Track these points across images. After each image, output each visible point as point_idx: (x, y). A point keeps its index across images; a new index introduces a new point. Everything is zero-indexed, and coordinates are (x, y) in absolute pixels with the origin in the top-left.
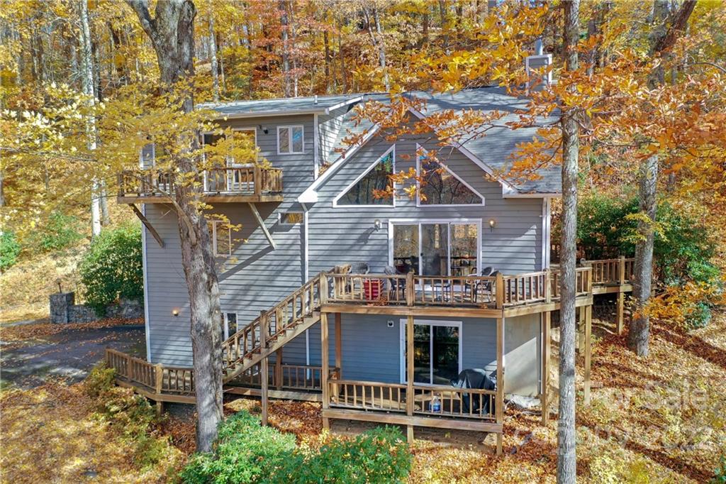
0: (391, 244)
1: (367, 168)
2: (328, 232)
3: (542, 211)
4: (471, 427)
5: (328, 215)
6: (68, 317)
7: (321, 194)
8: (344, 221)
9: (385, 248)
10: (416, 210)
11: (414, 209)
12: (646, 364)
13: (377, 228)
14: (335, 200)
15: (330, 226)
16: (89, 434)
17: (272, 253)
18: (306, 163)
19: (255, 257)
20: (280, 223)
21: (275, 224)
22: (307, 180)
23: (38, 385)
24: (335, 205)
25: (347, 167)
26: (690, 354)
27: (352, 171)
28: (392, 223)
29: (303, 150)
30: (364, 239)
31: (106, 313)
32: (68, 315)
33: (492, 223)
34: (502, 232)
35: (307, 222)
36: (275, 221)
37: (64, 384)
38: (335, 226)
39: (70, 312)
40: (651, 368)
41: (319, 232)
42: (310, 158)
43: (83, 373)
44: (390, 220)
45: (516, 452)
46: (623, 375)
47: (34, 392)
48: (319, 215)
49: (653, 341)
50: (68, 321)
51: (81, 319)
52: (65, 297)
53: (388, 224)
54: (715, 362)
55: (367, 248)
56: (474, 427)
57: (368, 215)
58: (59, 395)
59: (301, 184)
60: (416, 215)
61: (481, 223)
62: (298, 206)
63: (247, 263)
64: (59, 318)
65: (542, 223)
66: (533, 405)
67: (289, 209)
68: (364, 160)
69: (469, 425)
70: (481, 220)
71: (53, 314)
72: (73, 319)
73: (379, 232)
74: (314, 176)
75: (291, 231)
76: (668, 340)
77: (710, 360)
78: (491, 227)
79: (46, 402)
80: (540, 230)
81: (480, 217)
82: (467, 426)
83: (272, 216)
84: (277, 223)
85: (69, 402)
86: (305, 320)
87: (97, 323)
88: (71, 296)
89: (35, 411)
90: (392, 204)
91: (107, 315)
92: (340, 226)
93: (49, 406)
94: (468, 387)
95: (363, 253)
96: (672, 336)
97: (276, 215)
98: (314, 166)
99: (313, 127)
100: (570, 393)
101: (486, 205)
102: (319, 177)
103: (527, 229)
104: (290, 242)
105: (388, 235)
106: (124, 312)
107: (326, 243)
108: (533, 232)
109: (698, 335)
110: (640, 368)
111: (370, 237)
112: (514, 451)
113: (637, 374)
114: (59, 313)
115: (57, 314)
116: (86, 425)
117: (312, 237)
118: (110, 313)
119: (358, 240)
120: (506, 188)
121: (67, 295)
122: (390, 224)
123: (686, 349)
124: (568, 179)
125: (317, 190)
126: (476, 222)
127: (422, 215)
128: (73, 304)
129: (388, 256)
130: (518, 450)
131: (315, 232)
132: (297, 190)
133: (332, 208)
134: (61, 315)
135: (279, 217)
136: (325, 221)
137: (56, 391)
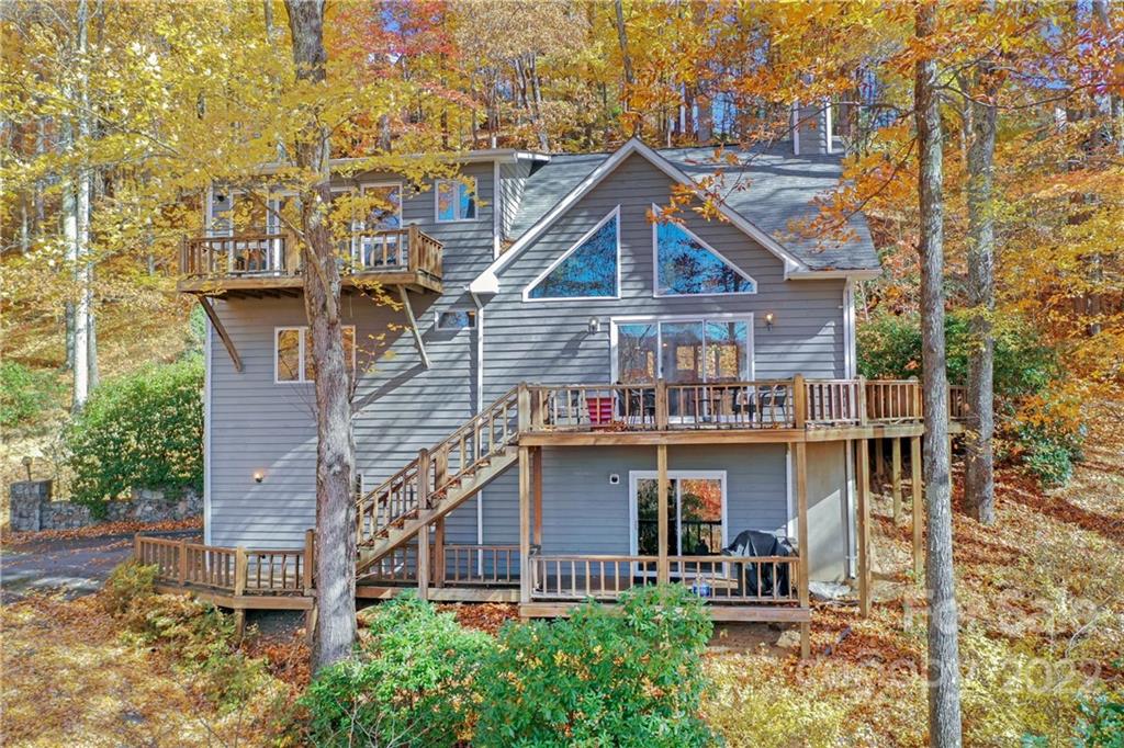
0: (615, 355)
1: (576, 241)
2: (515, 339)
3: (842, 300)
4: (761, 616)
5: (515, 314)
6: (41, 521)
7: (505, 282)
8: (541, 322)
9: (606, 361)
10: (654, 302)
11: (649, 301)
12: (996, 533)
13: (593, 330)
14: (526, 291)
15: (517, 330)
16: (118, 666)
17: (424, 374)
18: (483, 235)
19: (396, 383)
20: (437, 329)
21: (429, 329)
22: (483, 260)
23: (14, 601)
24: (526, 298)
25: (546, 239)
26: (1053, 520)
27: (554, 246)
28: (616, 322)
29: (477, 215)
30: (572, 349)
31: (107, 513)
32: (41, 517)
33: (769, 317)
34: (785, 331)
35: (481, 324)
36: (431, 324)
37: (60, 598)
38: (527, 330)
39: (44, 514)
40: (1004, 538)
41: (500, 339)
42: (488, 226)
43: (93, 583)
44: (613, 318)
45: (831, 654)
46: (965, 547)
47: (10, 610)
48: (501, 314)
49: (998, 504)
50: (41, 528)
51: (63, 524)
52: (37, 487)
53: (609, 324)
54: (1090, 529)
55: (577, 362)
56: (767, 617)
57: (579, 312)
58: (55, 613)
59: (474, 268)
60: (653, 310)
61: (752, 320)
62: (469, 299)
63: (382, 392)
64: (25, 522)
65: (842, 317)
66: (841, 594)
67: (453, 305)
68: (572, 229)
69: (758, 613)
70: (752, 314)
71: (15, 516)
72: (50, 524)
73: (597, 337)
74: (493, 255)
75: (456, 340)
76: (1018, 502)
77: (1082, 527)
78: (769, 323)
79: (33, 622)
80: (840, 328)
81: (750, 311)
82: (755, 614)
83: (425, 317)
84: (433, 327)
85: (75, 622)
86: (493, 460)
87: (91, 529)
88: (47, 485)
89: (18, 633)
90: (614, 294)
91: (109, 518)
92: (535, 330)
93: (41, 628)
94: (752, 554)
95: (571, 370)
96: (1024, 497)
97: (430, 315)
98: (493, 238)
99: (493, 181)
100: (945, 511)
101: (759, 293)
102: (501, 255)
103: (821, 327)
104: (454, 356)
105: (609, 341)
106: (138, 512)
107: (514, 356)
108: (831, 331)
109: (1059, 495)
110: (987, 539)
111: (582, 345)
112: (827, 651)
113: (985, 546)
114: (25, 514)
115: (21, 516)
116: (112, 653)
117: (489, 347)
118: (114, 513)
119: (564, 350)
120: (791, 264)
121: (41, 484)
122: (612, 324)
123: (1047, 513)
124: (930, 192)
125: (499, 275)
126: (745, 317)
127: (661, 310)
128: (49, 500)
129: (610, 374)
130: (833, 650)
131: (493, 340)
132: (468, 276)
133: (522, 302)
134: (28, 517)
135: (437, 319)
136: (510, 322)
137: (48, 608)
